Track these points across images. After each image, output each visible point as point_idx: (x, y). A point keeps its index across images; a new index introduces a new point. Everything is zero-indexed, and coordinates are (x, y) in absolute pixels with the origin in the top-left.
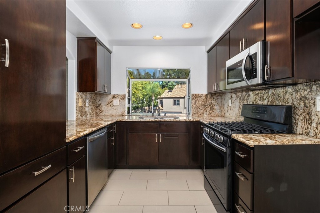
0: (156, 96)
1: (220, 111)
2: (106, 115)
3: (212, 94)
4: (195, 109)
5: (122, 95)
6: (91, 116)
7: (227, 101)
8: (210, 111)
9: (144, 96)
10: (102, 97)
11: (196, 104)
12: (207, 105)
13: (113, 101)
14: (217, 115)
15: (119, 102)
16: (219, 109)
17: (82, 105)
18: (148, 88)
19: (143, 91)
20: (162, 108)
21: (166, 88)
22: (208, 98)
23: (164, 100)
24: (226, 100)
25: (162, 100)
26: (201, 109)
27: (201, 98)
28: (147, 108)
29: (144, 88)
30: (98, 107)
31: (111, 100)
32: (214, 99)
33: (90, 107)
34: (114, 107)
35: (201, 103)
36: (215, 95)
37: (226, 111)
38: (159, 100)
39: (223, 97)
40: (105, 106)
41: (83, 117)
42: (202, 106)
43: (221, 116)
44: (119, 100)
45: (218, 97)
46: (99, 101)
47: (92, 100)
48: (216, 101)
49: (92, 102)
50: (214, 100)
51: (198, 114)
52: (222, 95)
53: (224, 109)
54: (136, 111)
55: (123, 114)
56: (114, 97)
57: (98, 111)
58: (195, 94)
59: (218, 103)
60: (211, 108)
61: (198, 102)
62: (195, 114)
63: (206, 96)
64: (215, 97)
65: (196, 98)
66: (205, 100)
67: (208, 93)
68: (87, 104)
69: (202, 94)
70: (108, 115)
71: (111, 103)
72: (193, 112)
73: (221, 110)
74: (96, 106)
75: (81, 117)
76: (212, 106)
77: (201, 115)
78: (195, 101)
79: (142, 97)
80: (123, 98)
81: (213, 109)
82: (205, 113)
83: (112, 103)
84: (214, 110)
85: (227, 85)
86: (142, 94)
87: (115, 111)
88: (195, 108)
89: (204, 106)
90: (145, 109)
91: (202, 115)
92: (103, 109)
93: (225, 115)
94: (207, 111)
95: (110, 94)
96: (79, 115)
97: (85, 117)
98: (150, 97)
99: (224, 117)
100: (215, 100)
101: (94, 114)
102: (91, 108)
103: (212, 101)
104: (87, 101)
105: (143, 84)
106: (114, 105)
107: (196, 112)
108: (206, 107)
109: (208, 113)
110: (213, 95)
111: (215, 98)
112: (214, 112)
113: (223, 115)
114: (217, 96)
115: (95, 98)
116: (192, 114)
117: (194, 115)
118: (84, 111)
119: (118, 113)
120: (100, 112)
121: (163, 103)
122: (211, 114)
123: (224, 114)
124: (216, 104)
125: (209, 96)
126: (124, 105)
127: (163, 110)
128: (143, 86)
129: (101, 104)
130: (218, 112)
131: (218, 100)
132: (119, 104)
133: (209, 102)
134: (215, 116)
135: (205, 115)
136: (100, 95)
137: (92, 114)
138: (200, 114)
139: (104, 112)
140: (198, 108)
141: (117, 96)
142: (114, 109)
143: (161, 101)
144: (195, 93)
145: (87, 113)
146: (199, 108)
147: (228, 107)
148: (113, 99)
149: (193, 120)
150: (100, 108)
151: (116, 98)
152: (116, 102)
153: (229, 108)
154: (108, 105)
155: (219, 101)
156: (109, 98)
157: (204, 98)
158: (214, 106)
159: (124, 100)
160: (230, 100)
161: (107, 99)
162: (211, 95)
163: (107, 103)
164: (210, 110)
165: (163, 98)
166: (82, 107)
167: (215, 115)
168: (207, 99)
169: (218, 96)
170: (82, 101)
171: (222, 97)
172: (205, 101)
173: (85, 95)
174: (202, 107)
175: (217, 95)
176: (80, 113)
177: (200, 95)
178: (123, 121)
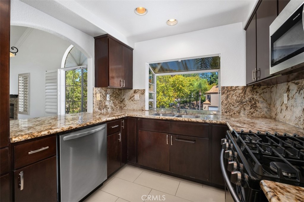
0: (203, 91)
1: (268, 111)
2: (128, 109)
3: (254, 85)
4: (226, 106)
5: (142, 90)
6: (113, 110)
7: (281, 96)
8: (251, 110)
9: (191, 92)
10: (126, 92)
11: (228, 99)
12: (246, 102)
13: (134, 95)
14: (264, 116)
15: (139, 96)
16: (267, 107)
17: (101, 100)
18: (196, 84)
19: (191, 87)
20: (210, 103)
21: (214, 84)
22: (247, 92)
23: (212, 95)
24: (278, 95)
25: (210, 95)
26: (236, 106)
27: (236, 92)
28: (195, 102)
29: (191, 84)
30: (122, 101)
31: (133, 95)
32: (257, 92)
33: (112, 101)
34: (135, 102)
35: (235, 98)
36: (260, 87)
37: (279, 110)
38: (206, 95)
39: (274, 89)
40: (127, 101)
41: (102, 111)
42: (237, 102)
43: (271, 118)
44: (139, 95)
45: (265, 90)
46: (123, 96)
47: (114, 95)
48: (262, 95)
49: (115, 97)
50: (258, 94)
51: (231, 113)
52: (272, 87)
53: (276, 107)
54: (185, 105)
55: (143, 109)
56: (135, 92)
57: (122, 105)
58: (227, 87)
59: (264, 99)
60: (251, 105)
61: (230, 97)
62: (226, 112)
63: (244, 89)
64: (260, 90)
65: (228, 91)
66: (242, 94)
67: (247, 85)
68: (108, 99)
69: (238, 87)
70: (130, 109)
71: (132, 98)
72: (223, 110)
73: (270, 110)
74: (120, 101)
75: (99, 110)
76: (254, 102)
77: (236, 115)
78: (226, 96)
79: (189, 93)
80: (143, 93)
81: (256, 106)
82: (242, 112)
83: (134, 97)
84: (257, 109)
85: (272, 67)
86: (189, 90)
87: (136, 105)
88: (227, 104)
89: (241, 102)
90: (193, 103)
91: (238, 114)
92: (126, 103)
93: (277, 117)
94: (245, 109)
95: (132, 89)
96: (97, 109)
97: (105, 110)
98: (198, 93)
99: (275, 119)
100: (260, 95)
101: (117, 108)
102: (113, 103)
103: (255, 96)
104: (108, 96)
105: (190, 81)
106: (135, 99)
107: (228, 111)
108: (244, 103)
109: (247, 112)
110: (255, 87)
111: (259, 92)
112: (257, 111)
113: (274, 116)
114: (263, 89)
115: (118, 93)
116: (222, 113)
117: (225, 114)
118: (104, 105)
119: (138, 108)
120: (124, 107)
121: (210, 98)
122: (252, 114)
123: (276, 115)
124: (261, 100)
125: (248, 89)
126: (143, 100)
127: (210, 104)
128: (190, 82)
129: (124, 99)
130: (264, 112)
131: (265, 94)
132: (139, 99)
133: (249, 97)
134: (259, 118)
135: (242, 114)
136: (124, 90)
137: (115, 107)
138: (234, 114)
139: (127, 106)
140: (231, 105)
141: (138, 90)
142: (135, 104)
143: (208, 96)
144: (226, 85)
145: (108, 107)
146: (233, 106)
147: (282, 105)
148: (134, 94)
149: (216, 122)
150: (124, 102)
151: (136, 93)
152: (137, 96)
153: (284, 107)
154: (130, 100)
155: (267, 95)
156: (131, 93)
157: (240, 91)
158: (257, 102)
159: (144, 94)
160: (286, 95)
161: (130, 94)
162: (253, 88)
163: (130, 98)
164: (251, 108)
165: (210, 93)
166: (100, 101)
167: (260, 116)
168: (245, 93)
169: (265, 88)
170: (101, 96)
171: (272, 90)
172: (242, 96)
173: (105, 91)
174: (238, 104)
175: (262, 87)
176: (98, 107)
177: (234, 88)
178: (133, 116)
